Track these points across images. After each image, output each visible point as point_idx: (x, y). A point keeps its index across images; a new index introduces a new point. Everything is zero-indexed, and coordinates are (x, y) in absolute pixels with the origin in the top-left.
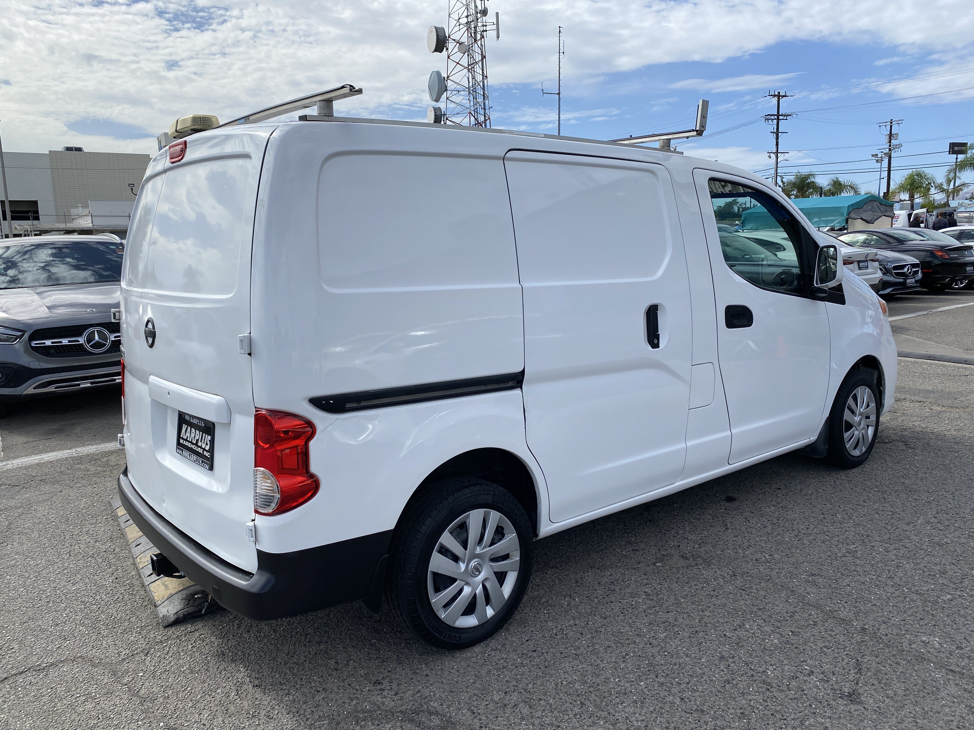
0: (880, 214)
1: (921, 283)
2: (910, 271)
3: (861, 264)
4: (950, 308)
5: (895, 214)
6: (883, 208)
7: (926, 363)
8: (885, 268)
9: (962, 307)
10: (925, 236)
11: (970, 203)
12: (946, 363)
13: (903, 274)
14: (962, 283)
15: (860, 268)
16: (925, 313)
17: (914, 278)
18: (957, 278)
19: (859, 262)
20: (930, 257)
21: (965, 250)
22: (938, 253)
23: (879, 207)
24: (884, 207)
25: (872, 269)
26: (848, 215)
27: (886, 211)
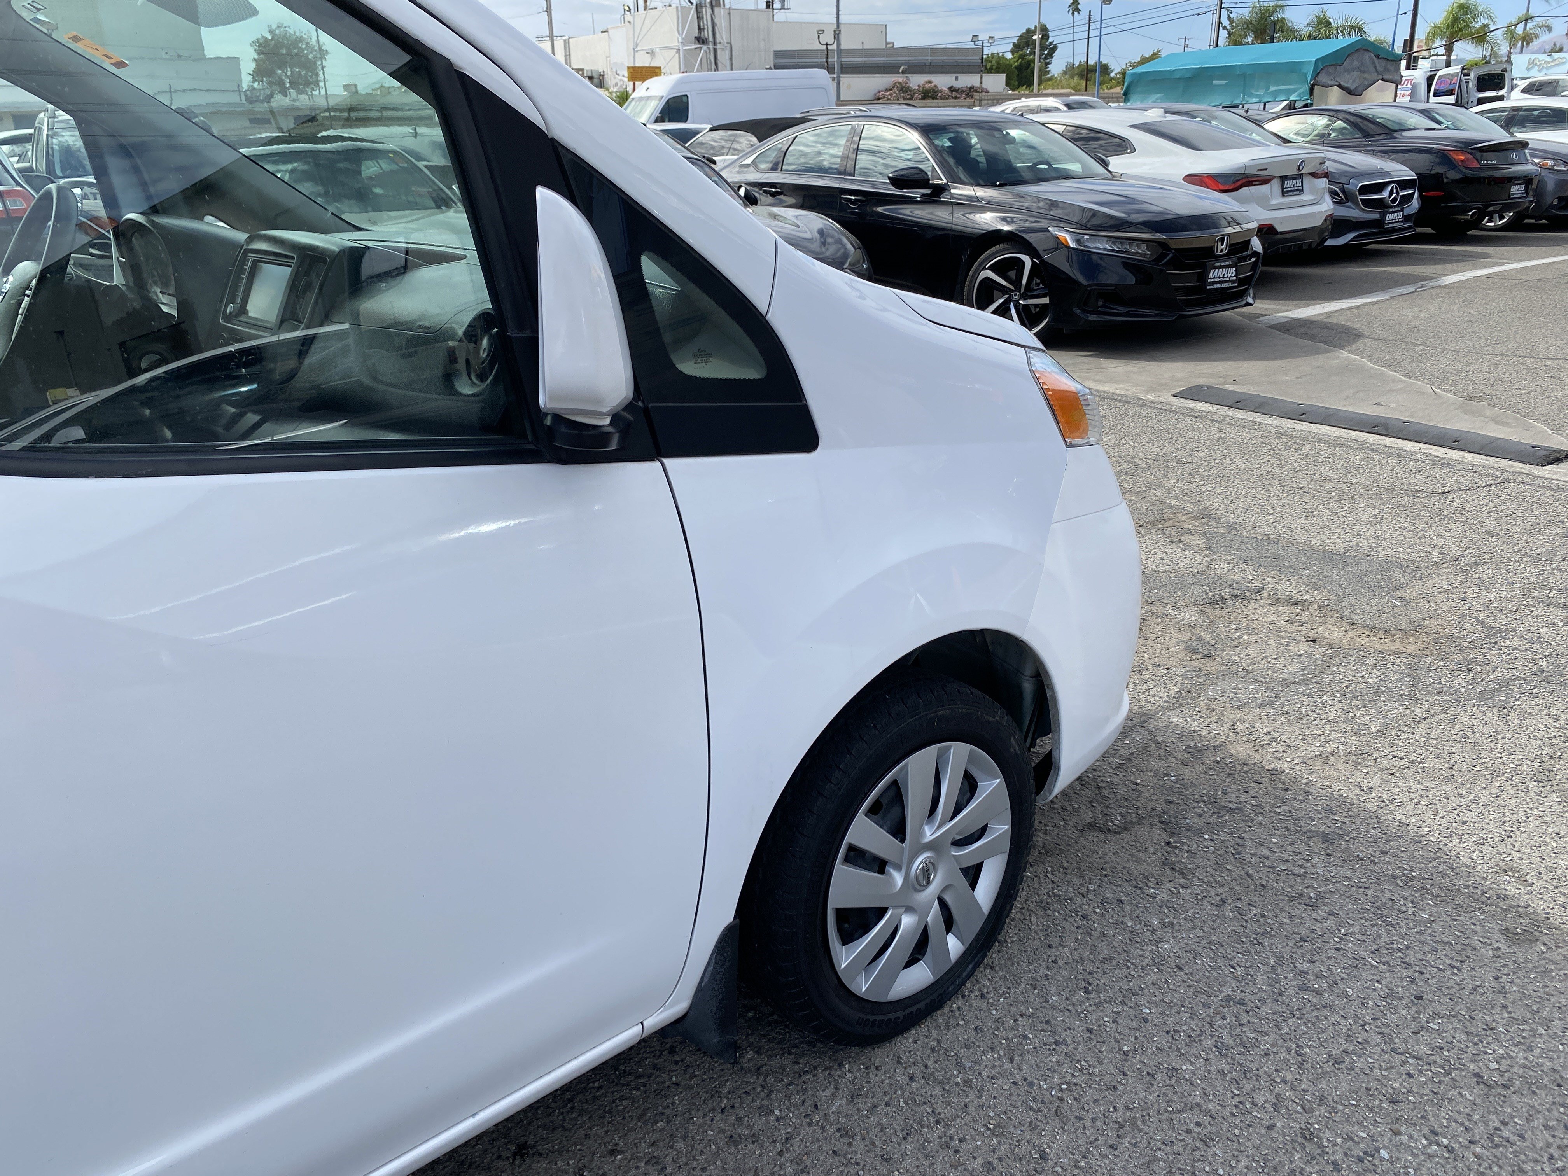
0: (1375, 76)
1: (1417, 219)
2: (1394, 195)
3: (1288, 184)
4: (1464, 278)
5: (1402, 77)
6: (1381, 65)
7: (1362, 444)
8: (1343, 190)
9: (1488, 276)
10: (1441, 119)
11: (1549, 59)
12: (1409, 446)
13: (1380, 203)
14: (1501, 218)
15: (1284, 193)
16: (1410, 289)
17: (1402, 210)
18: (1491, 209)
19: (1283, 179)
20: (1440, 164)
21: (1513, 150)
22: (1455, 156)
23: (1373, 63)
24: (1383, 63)
25: (1312, 193)
26: (1315, 78)
27: (1386, 70)
